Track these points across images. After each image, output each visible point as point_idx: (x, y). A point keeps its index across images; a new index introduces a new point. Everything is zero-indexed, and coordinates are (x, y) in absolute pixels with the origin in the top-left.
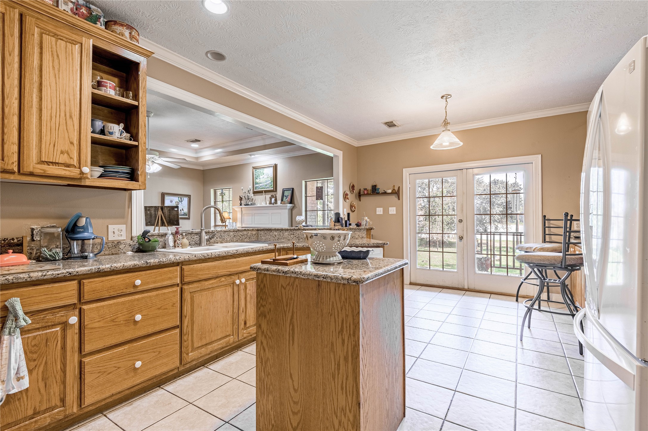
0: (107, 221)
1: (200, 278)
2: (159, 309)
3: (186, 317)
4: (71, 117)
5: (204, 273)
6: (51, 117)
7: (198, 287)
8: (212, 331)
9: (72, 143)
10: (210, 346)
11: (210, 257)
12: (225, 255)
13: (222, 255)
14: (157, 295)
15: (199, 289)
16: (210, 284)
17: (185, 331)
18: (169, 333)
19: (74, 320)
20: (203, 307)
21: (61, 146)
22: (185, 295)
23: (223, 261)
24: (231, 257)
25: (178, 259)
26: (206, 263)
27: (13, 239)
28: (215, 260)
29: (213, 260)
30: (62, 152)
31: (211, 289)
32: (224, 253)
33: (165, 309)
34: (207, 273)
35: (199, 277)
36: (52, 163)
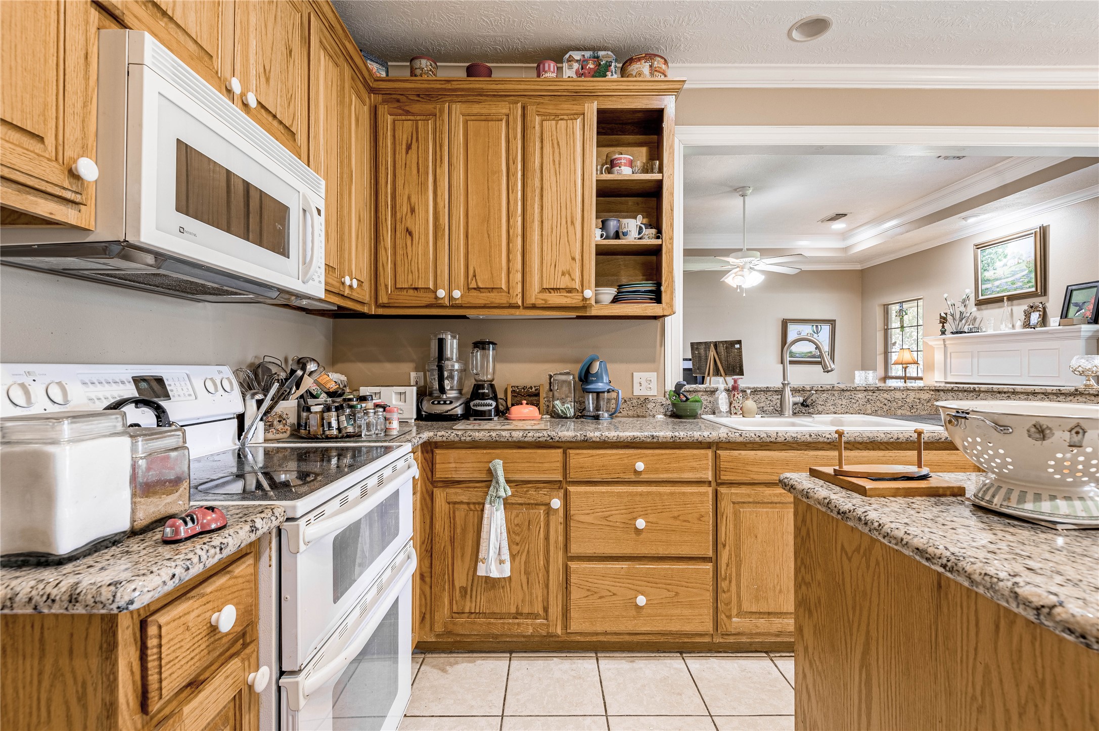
0: (632, 366)
1: (753, 479)
2: (675, 518)
3: (724, 546)
4: (572, 223)
5: (762, 470)
6: (552, 229)
7: (749, 496)
8: (780, 591)
9: (573, 259)
10: (777, 620)
11: (773, 440)
12: (809, 439)
13: (803, 439)
14: (672, 494)
15: (751, 500)
16: (775, 495)
17: (723, 573)
18: (693, 565)
19: (556, 503)
20: (759, 536)
21: (562, 267)
22: (723, 506)
23: (806, 452)
24: (829, 446)
25: (706, 436)
26: (768, 452)
27: (531, 388)
28: (789, 448)
29: (784, 447)
30: (563, 274)
31: (778, 505)
32: (807, 436)
33: (685, 521)
34: (769, 471)
35: (752, 476)
36: (553, 289)
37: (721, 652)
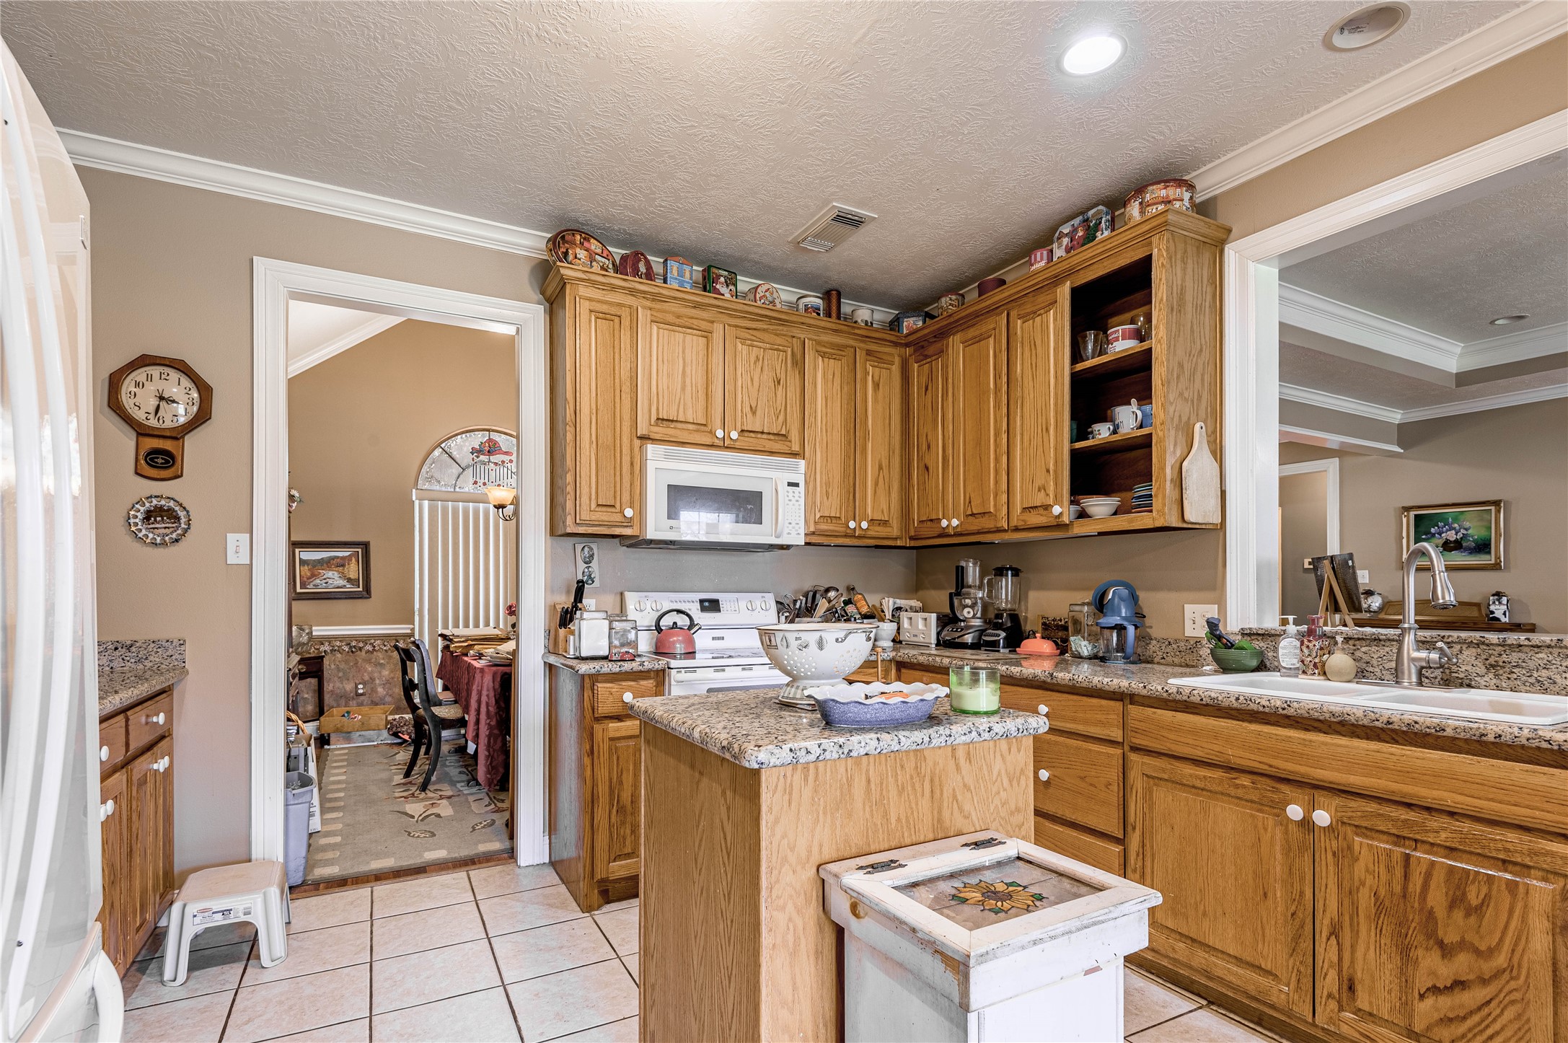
0: (1185, 595)
1: (1170, 750)
2: (1083, 778)
3: (1134, 828)
4: (1047, 429)
5: (1182, 740)
6: (1030, 440)
7: (1164, 770)
9: (1048, 471)
11: (1185, 698)
12: (1235, 705)
13: (1226, 704)
14: (1078, 748)
15: (1166, 777)
16: (1197, 777)
17: (1133, 862)
18: (1103, 842)
20: (1175, 827)
21: (1038, 483)
22: (1132, 777)
23: (1245, 724)
26: (1191, 716)
27: (1061, 620)
28: (1224, 715)
29: (1219, 713)
30: (1039, 490)
31: (1204, 793)
32: (1233, 699)
33: (1091, 785)
34: (1191, 742)
35: (1168, 745)
36: (1031, 508)
37: (1153, 974)
